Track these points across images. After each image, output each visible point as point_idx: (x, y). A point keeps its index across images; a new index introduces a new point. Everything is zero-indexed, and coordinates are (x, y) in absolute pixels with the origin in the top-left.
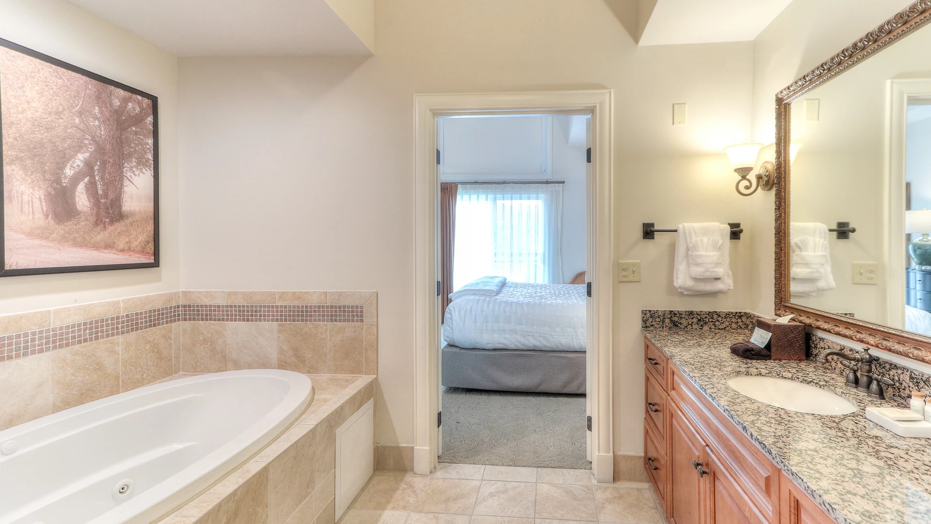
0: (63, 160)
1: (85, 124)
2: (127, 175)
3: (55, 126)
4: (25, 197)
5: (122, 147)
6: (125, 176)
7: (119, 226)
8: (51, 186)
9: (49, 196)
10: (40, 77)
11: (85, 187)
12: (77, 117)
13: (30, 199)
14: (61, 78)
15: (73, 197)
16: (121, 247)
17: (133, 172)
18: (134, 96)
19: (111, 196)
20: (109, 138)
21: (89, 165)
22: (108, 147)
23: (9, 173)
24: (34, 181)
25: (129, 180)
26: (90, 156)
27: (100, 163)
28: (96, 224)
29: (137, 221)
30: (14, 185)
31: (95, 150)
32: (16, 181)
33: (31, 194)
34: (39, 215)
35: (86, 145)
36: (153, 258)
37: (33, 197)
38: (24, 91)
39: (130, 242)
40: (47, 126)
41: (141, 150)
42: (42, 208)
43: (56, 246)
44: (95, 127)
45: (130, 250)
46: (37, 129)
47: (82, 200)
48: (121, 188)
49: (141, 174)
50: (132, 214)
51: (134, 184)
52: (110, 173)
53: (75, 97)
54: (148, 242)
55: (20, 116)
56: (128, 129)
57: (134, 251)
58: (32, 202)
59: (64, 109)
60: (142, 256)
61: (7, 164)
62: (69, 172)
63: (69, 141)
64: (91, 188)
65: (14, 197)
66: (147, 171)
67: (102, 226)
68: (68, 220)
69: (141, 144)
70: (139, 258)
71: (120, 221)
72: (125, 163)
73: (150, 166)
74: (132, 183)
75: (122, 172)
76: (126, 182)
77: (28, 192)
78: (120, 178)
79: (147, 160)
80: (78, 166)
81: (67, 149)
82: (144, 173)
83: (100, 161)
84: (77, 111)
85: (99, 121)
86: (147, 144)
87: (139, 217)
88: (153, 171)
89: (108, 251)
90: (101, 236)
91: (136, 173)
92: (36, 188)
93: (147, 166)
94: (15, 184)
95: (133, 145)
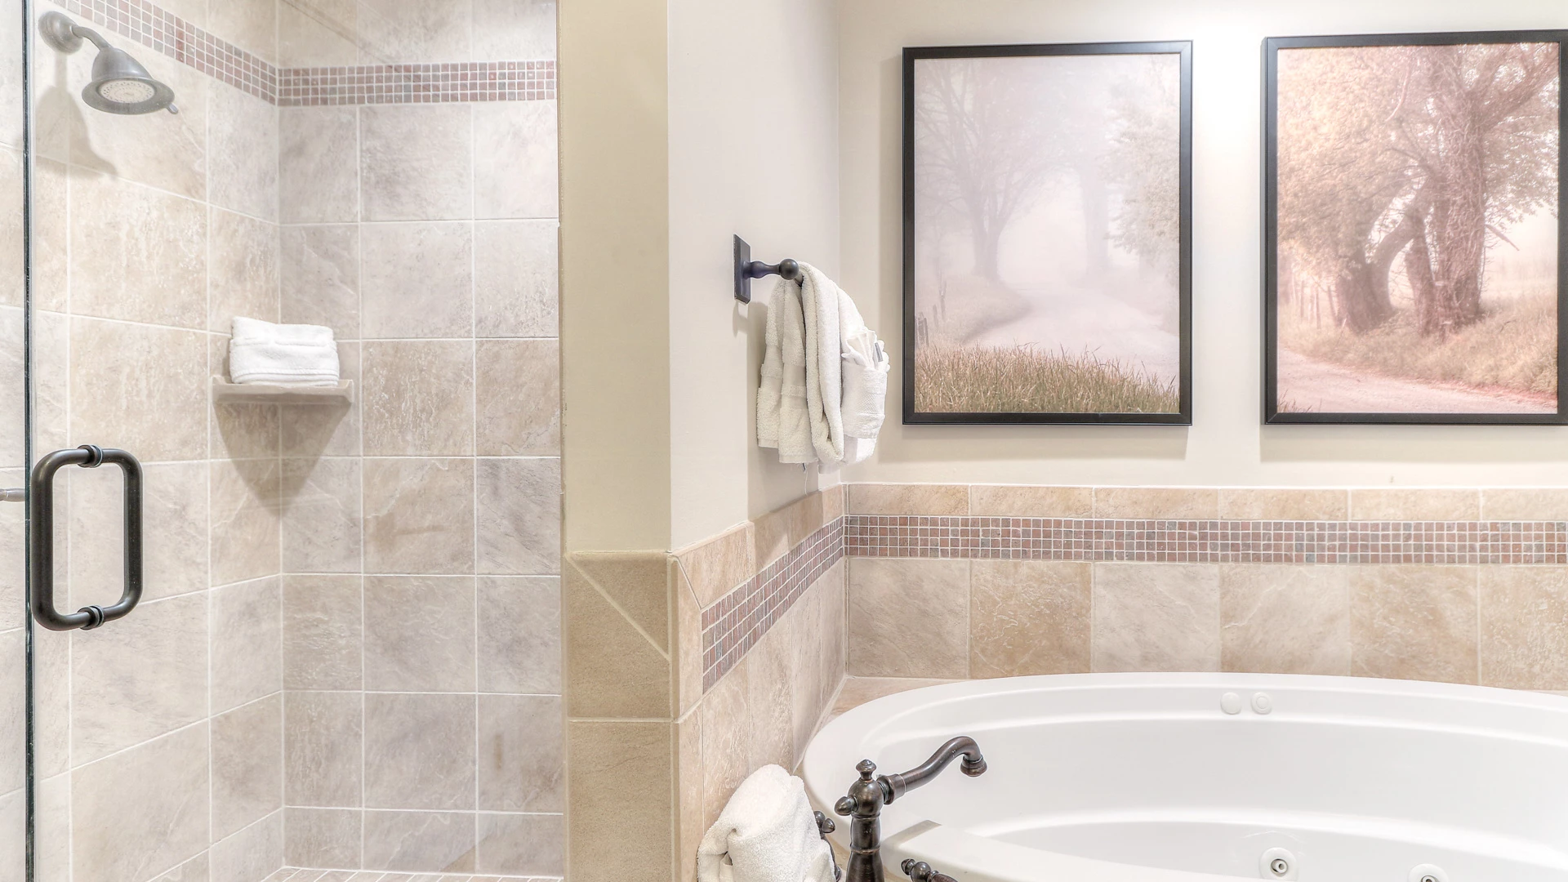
0: (1368, 213)
1: (1409, 139)
2: (1492, 224)
3: (1356, 157)
4: (1308, 291)
5: (1482, 165)
6: (1488, 226)
7: (1472, 334)
8: (1347, 267)
9: (1342, 283)
10: (1334, 78)
11: (1406, 260)
12: (1392, 130)
13: (1315, 294)
14: (1367, 67)
15: (1383, 282)
16: (1477, 377)
17: (1507, 214)
18: (1513, 47)
19: (1458, 271)
20: (1455, 153)
21: (1414, 218)
22: (1452, 172)
23: (1286, 253)
24: (1320, 263)
25: (1499, 234)
26: (1416, 198)
27: (1436, 208)
28: (1426, 332)
29: (1515, 321)
30: (1291, 273)
31: (1425, 186)
32: (1295, 266)
33: (1316, 285)
34: (1327, 320)
35: (1409, 179)
36: (1554, 403)
37: (1319, 289)
38: (1309, 113)
39: (1497, 367)
40: (1342, 161)
41: (1528, 162)
42: (1332, 308)
43: (1353, 375)
44: (1427, 139)
45: (1499, 386)
46: (1328, 171)
47: (1400, 287)
48: (1479, 254)
49: (1526, 216)
50: (1503, 306)
51: (1508, 241)
52: (1455, 226)
53: (1391, 92)
54: (1542, 368)
55: (1303, 155)
56: (1496, 123)
57: (1507, 386)
58: (1317, 298)
59: (1371, 122)
60: (1526, 399)
61: (1284, 239)
62: (1377, 236)
63: (1378, 180)
64: (1418, 264)
65: (1292, 293)
66: (1541, 206)
67: (1438, 334)
68: (1375, 325)
69: (1527, 149)
70: (1519, 402)
71: (1474, 323)
72: (1487, 199)
73: (1549, 194)
74: (1503, 238)
75: (1482, 219)
76: (1490, 239)
77: (1311, 282)
78: (1476, 232)
79: (1542, 182)
80: (1394, 222)
81: (1374, 195)
82: (1533, 213)
83: (1435, 205)
84: (1393, 119)
85: (1435, 125)
86: (1544, 144)
87: (1519, 311)
88: (1556, 203)
89: (1449, 386)
90: (1435, 355)
91: (1515, 216)
92: (1324, 274)
93: (1541, 195)
94: (1294, 271)
95: (1506, 156)
